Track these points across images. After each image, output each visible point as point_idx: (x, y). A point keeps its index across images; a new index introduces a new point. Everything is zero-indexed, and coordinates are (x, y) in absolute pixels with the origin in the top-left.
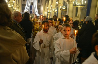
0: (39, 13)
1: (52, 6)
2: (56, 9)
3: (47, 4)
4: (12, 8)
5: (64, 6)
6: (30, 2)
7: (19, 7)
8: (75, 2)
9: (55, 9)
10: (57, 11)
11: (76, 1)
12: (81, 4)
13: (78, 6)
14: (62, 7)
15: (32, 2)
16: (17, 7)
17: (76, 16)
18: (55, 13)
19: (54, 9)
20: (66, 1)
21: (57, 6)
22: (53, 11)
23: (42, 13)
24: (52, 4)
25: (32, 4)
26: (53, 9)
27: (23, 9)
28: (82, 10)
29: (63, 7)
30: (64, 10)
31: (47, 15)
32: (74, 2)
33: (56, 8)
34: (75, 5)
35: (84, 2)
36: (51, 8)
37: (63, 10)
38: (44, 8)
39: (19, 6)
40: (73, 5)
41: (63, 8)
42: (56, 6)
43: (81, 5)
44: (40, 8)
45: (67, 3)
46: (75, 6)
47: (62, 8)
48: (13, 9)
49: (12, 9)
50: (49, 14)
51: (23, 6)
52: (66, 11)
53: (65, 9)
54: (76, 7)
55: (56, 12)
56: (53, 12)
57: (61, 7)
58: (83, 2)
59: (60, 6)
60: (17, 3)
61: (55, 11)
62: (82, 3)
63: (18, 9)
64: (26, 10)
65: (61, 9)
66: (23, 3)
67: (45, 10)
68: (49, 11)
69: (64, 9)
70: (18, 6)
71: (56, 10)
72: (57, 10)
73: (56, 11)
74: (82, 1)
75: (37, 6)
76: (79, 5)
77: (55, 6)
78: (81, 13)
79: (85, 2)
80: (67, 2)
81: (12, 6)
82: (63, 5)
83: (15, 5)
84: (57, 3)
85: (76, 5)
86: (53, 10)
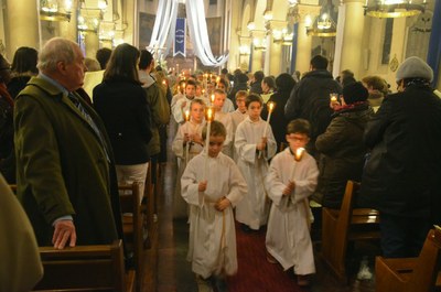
0: (216, 53)
1: (269, 16)
2: (289, 33)
3: (248, 8)
4: (96, 31)
5: (325, 16)
6: (174, 2)
9: (285, 30)
10: (295, 41)
14: (318, 19)
15: (184, 2)
16: (119, 27)
17: (385, 60)
18: (284, 48)
19: (281, 30)
21: (293, 19)
22: (275, 41)
23: (227, 51)
24: (269, 9)
25: (183, 11)
26: (275, 31)
27: (145, 35)
28: (414, 29)
29: (321, 21)
30: (325, 35)
31: (248, 58)
33: (288, 26)
34: (372, 7)
36: (268, 27)
37: (319, 35)
38: (237, 30)
39: (127, 24)
40: (367, 10)
41: (321, 27)
42: (288, 15)
44: (217, 26)
46: (374, 14)
47: (315, 25)
48: (101, 37)
49: (92, 36)
50: (257, 53)
51: (144, 23)
52: (333, 39)
53: (328, 27)
55: (288, 44)
56: (277, 47)
57: (308, 22)
59: (305, 19)
60: (115, 12)
61: (282, 40)
63: (124, 36)
64: (159, 41)
65: (308, 31)
66: (143, 11)
67: (239, 37)
68: (257, 43)
69: (324, 31)
70: (120, 21)
71: (290, 37)
72: (292, 35)
73: (291, 39)
75: (207, 19)
77: (282, 16)
81: (96, 22)
82: (323, 12)
83: (109, 17)
84: (293, 1)
85: (377, 8)
86: (277, 34)
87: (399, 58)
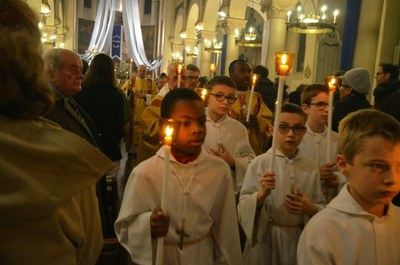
0: (150, 58)
1: (200, 27)
2: (218, 42)
3: (180, 18)
5: (251, 30)
6: (113, 10)
7: (65, 31)
8: (295, 13)
9: (215, 40)
10: (224, 49)
11: (299, 9)
12: (317, 21)
13: (306, 28)
14: (244, 32)
15: (121, 9)
16: (60, 31)
17: (299, 68)
18: (213, 56)
19: (211, 40)
20: (258, 8)
21: (223, 30)
22: (206, 49)
23: (161, 57)
24: (200, 20)
25: (120, 19)
26: (206, 41)
27: (84, 39)
28: (323, 43)
29: (248, 33)
30: (251, 45)
32: (289, 13)
33: (217, 37)
34: (293, 24)
35: (329, 13)
36: (199, 36)
37: (246, 45)
38: (170, 38)
39: (67, 29)
40: (289, 26)
41: (247, 38)
42: (218, 26)
43: (320, 25)
44: (151, 34)
45: (264, 16)
46: (295, 29)
47: (242, 37)
48: (43, 41)
51: (83, 28)
52: (258, 50)
53: (253, 39)
54: (300, 31)
55: (218, 52)
56: (207, 54)
57: (237, 33)
58: (327, 12)
59: (233, 30)
60: (56, 17)
61: (212, 48)
62: (324, 17)
63: (64, 40)
64: (97, 45)
65: (237, 42)
66: (82, 17)
67: (172, 44)
68: (188, 49)
69: (251, 42)
70: (61, 26)
71: (219, 46)
72: (221, 44)
73: (220, 47)
74: (324, 8)
75: (142, 27)
76: (312, 25)
77: (212, 28)
78: (320, 59)
79: (336, 13)
80: (263, 11)
82: (248, 25)
83: (51, 22)
84: (223, 14)
85: (298, 25)
86: (207, 43)
87: (311, 67)
